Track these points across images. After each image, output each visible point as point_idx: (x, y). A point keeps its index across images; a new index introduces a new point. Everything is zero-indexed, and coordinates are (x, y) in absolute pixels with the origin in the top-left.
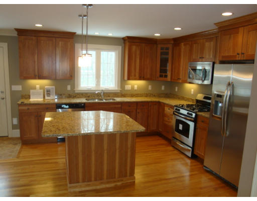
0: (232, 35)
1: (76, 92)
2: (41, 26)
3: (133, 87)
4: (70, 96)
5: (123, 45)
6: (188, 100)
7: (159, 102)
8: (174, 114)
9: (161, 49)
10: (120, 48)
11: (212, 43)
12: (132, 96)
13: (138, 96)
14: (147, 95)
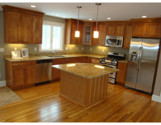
0: (140, 26)
1: (40, 52)
2: (35, 7)
3: (69, 49)
4: (36, 55)
5: (65, 23)
6: (101, 55)
7: (87, 57)
8: (100, 62)
9: (86, 27)
10: (64, 25)
11: (122, 27)
12: (69, 54)
13: (72, 54)
14: (76, 53)
